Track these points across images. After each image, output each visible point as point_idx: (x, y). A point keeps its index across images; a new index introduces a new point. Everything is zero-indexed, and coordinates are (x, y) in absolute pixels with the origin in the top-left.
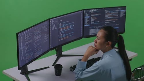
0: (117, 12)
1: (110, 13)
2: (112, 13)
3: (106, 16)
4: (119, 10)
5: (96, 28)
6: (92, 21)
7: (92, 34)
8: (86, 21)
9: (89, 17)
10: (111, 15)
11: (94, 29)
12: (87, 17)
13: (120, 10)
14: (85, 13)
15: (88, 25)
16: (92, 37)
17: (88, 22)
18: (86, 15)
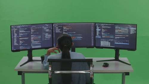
0: (127, 29)
1: (120, 29)
2: (122, 29)
3: (116, 31)
4: (129, 27)
5: (107, 41)
6: (103, 33)
7: (103, 46)
8: (98, 33)
9: (100, 30)
10: (121, 31)
11: (105, 42)
12: (98, 30)
13: (131, 27)
14: (97, 26)
15: (99, 37)
16: (104, 49)
17: (99, 34)
18: (98, 27)
